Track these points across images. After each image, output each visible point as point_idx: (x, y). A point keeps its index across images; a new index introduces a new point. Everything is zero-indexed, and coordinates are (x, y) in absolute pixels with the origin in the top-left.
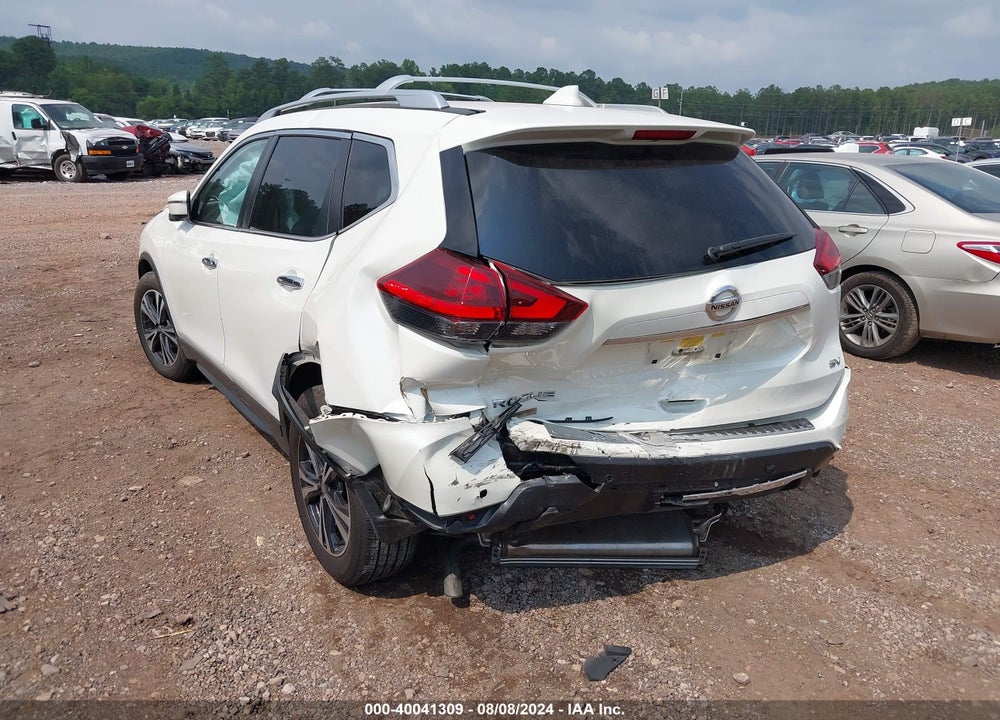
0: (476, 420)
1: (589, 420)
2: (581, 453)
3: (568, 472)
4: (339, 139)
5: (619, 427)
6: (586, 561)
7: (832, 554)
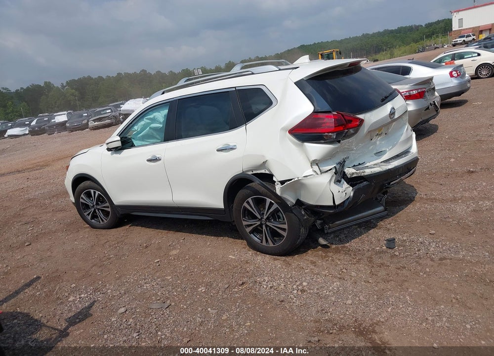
0: (334, 170)
1: (360, 164)
2: (366, 174)
3: (364, 181)
4: (228, 92)
5: (368, 164)
6: (354, 223)
7: (421, 198)
